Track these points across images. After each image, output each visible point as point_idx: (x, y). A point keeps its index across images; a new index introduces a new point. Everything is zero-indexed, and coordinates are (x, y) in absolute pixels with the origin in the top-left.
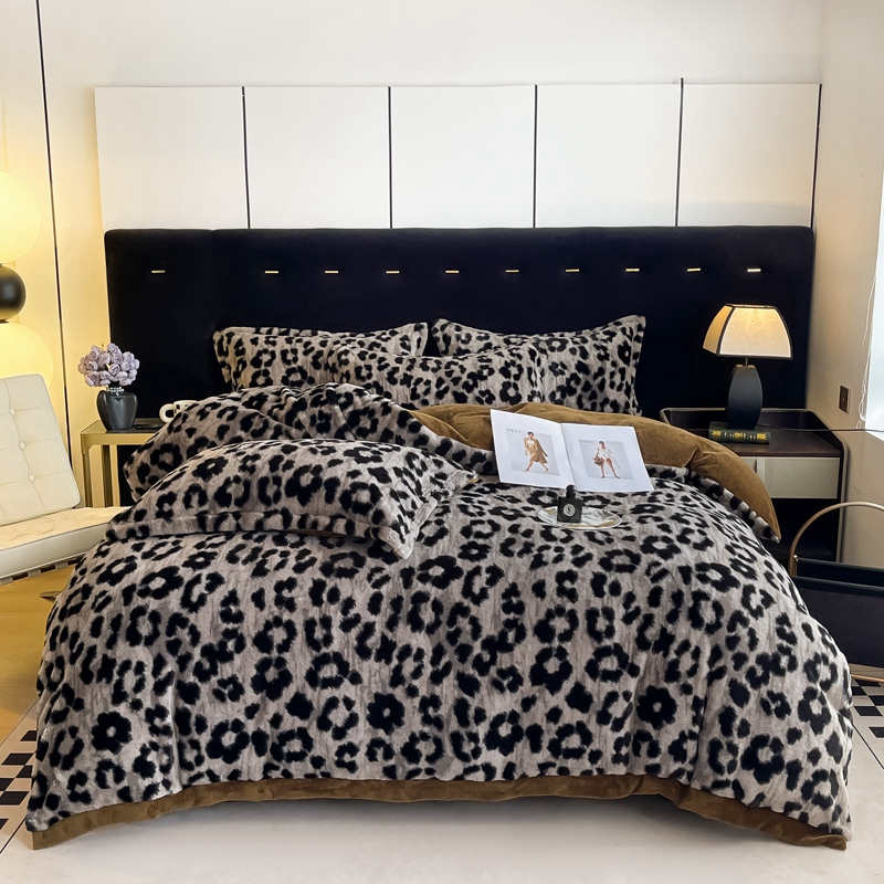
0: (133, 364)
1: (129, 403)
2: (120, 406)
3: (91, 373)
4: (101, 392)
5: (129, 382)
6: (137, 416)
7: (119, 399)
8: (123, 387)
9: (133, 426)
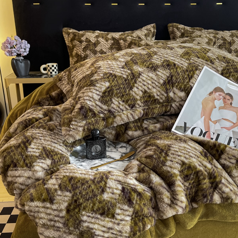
0: (27, 46)
1: (26, 64)
2: (22, 65)
3: (7, 50)
4: (13, 59)
5: (25, 54)
6: (30, 71)
7: (21, 62)
8: (23, 57)
9: (29, 75)
